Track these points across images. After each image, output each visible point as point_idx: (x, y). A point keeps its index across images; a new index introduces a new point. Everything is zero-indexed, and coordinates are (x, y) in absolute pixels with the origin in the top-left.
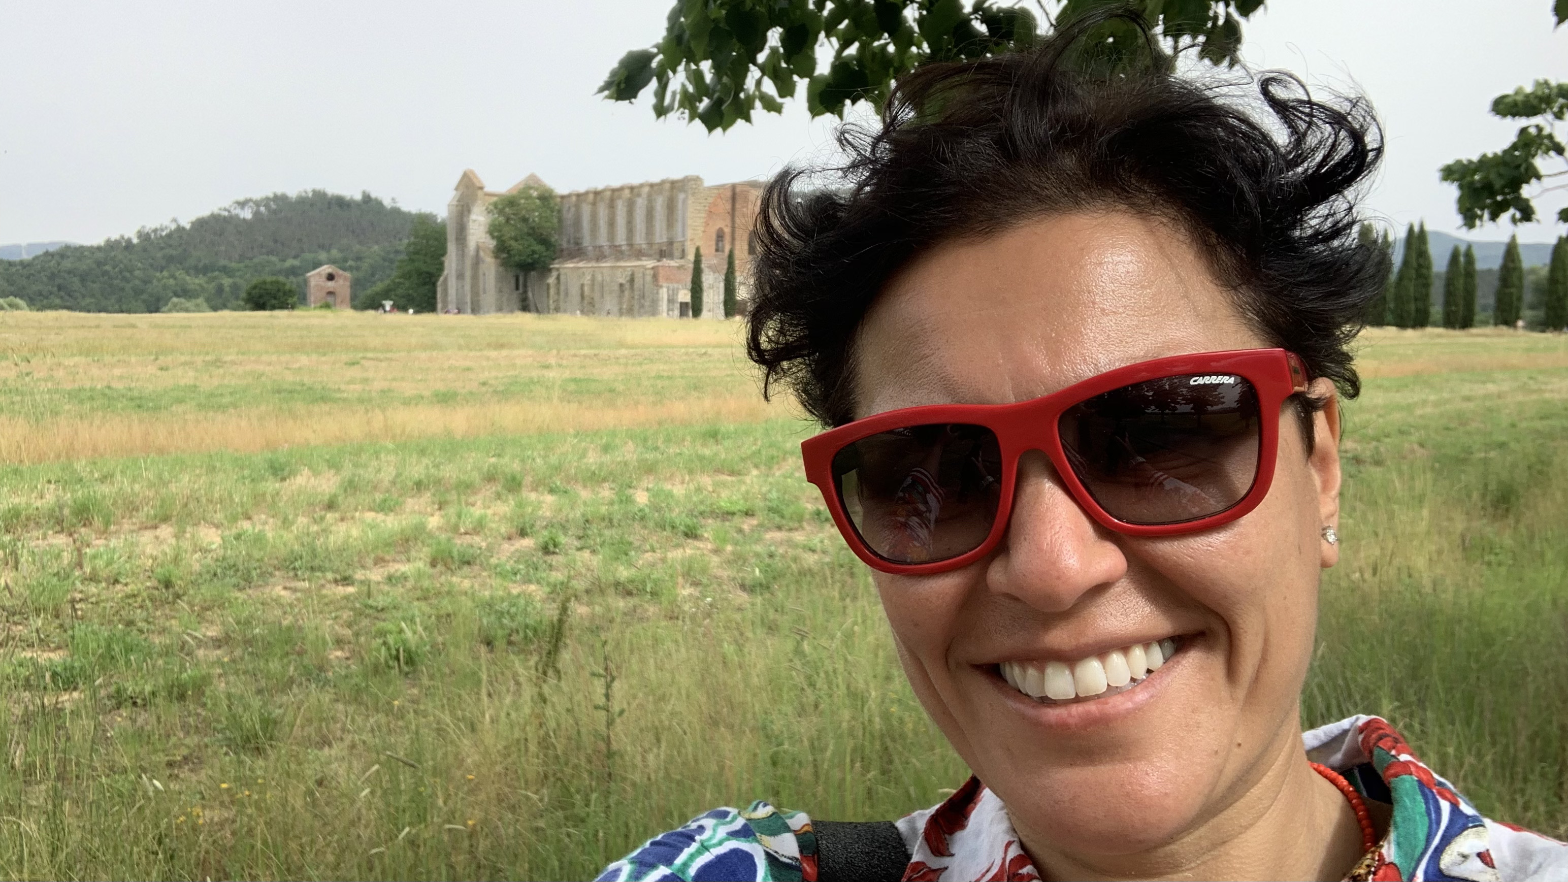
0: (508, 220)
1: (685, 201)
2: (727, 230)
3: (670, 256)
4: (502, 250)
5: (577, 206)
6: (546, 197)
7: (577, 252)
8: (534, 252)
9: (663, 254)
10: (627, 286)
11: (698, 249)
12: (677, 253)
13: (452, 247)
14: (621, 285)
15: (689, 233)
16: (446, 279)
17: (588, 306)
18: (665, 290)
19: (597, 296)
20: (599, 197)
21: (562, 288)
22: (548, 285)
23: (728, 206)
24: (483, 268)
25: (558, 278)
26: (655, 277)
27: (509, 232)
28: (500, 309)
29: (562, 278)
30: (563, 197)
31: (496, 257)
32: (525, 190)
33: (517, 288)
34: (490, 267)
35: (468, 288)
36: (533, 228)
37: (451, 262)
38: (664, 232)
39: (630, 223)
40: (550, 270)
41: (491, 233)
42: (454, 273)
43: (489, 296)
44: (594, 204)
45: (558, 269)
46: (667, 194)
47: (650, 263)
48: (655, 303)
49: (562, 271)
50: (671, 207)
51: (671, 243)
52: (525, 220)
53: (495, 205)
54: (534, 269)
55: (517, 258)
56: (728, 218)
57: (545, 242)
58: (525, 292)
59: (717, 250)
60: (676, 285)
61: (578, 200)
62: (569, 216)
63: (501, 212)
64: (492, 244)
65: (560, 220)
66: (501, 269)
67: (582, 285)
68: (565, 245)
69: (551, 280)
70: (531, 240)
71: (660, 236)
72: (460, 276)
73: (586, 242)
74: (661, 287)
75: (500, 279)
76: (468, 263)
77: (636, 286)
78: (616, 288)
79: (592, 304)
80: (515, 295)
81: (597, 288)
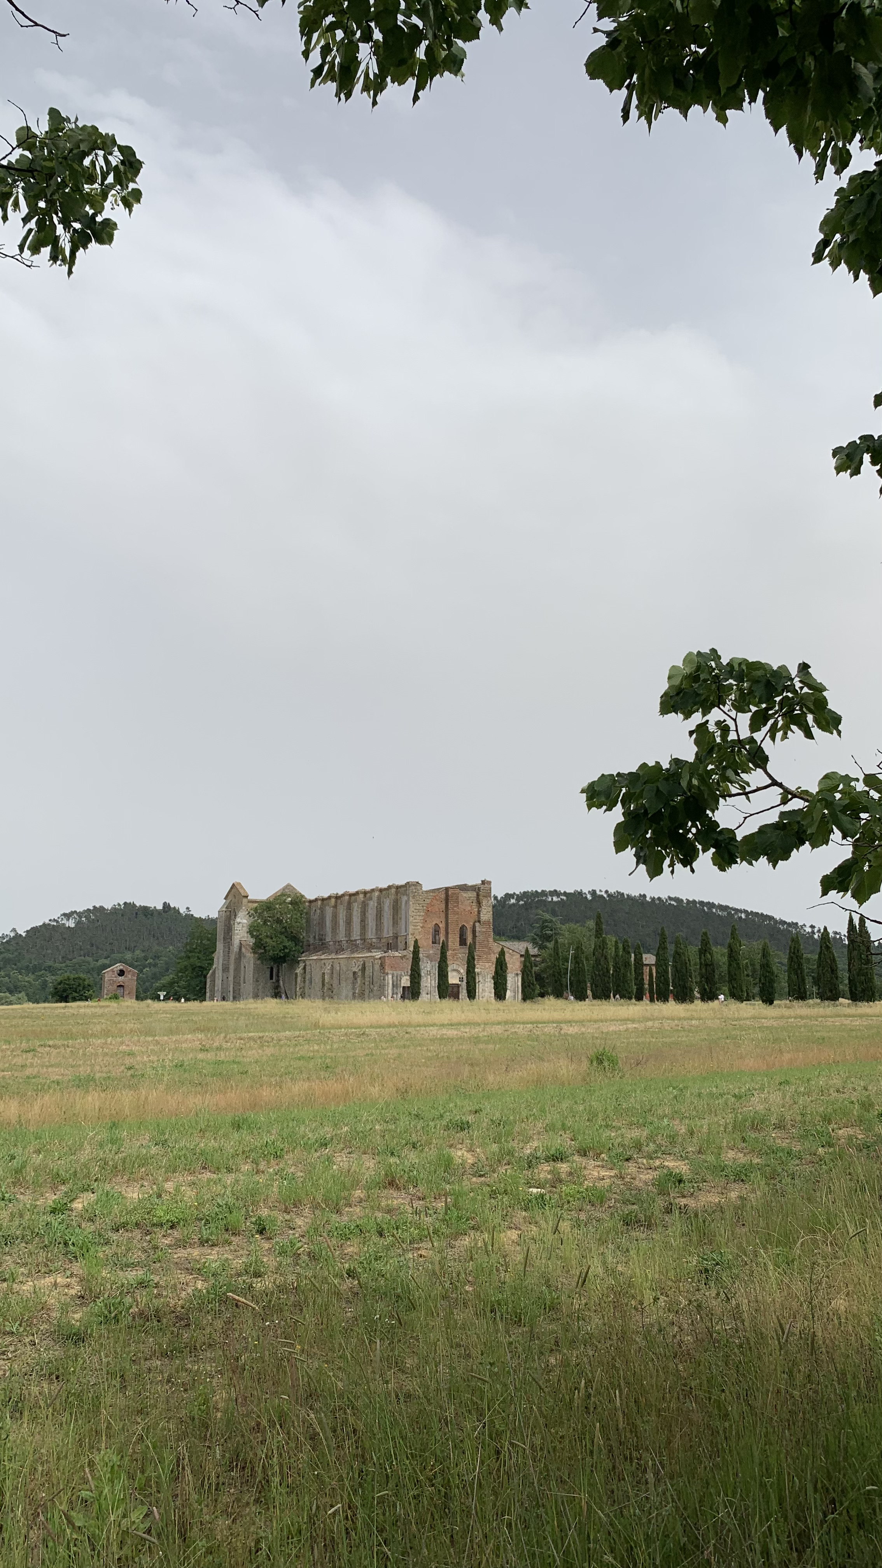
0: (265, 922)
1: (407, 902)
2: (442, 926)
3: (396, 949)
4: (259, 946)
5: (322, 909)
6: (298, 901)
7: (321, 946)
8: (285, 947)
9: (389, 947)
10: (360, 974)
11: (416, 942)
12: (401, 945)
13: (220, 946)
14: (354, 973)
15: (411, 928)
16: (214, 972)
17: (328, 992)
18: (390, 976)
19: (335, 982)
20: (339, 901)
21: (308, 977)
22: (296, 974)
23: (443, 906)
24: (244, 961)
25: (304, 968)
26: (382, 966)
27: (265, 931)
28: (256, 996)
29: (308, 968)
30: (311, 902)
31: (254, 953)
32: (280, 898)
33: (271, 978)
34: (250, 959)
35: (231, 978)
36: (285, 928)
37: (219, 957)
38: (391, 928)
39: (363, 920)
40: (298, 962)
41: (250, 932)
42: (220, 967)
43: (248, 986)
44: (335, 907)
45: (304, 961)
46: (393, 897)
47: (378, 954)
48: (382, 987)
49: (308, 963)
50: (396, 907)
51: (396, 937)
52: (279, 921)
53: (256, 910)
54: (285, 961)
55: (271, 953)
56: (443, 915)
57: (295, 939)
58: (278, 981)
59: (433, 943)
60: (399, 973)
61: (322, 904)
62: (315, 917)
63: (260, 915)
64: (252, 941)
65: (308, 921)
66: (259, 962)
67: (324, 974)
68: (312, 941)
69: (299, 971)
70: (283, 937)
71: (388, 932)
72: (226, 969)
73: (328, 939)
74: (387, 974)
75: (257, 970)
76: (233, 957)
77: (367, 973)
78: (351, 975)
79: (331, 989)
80: (270, 984)
81: (335, 975)
